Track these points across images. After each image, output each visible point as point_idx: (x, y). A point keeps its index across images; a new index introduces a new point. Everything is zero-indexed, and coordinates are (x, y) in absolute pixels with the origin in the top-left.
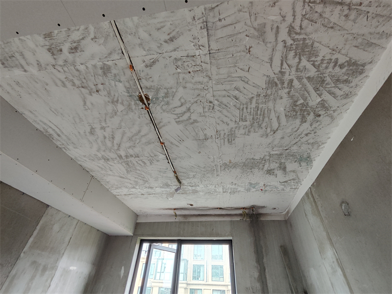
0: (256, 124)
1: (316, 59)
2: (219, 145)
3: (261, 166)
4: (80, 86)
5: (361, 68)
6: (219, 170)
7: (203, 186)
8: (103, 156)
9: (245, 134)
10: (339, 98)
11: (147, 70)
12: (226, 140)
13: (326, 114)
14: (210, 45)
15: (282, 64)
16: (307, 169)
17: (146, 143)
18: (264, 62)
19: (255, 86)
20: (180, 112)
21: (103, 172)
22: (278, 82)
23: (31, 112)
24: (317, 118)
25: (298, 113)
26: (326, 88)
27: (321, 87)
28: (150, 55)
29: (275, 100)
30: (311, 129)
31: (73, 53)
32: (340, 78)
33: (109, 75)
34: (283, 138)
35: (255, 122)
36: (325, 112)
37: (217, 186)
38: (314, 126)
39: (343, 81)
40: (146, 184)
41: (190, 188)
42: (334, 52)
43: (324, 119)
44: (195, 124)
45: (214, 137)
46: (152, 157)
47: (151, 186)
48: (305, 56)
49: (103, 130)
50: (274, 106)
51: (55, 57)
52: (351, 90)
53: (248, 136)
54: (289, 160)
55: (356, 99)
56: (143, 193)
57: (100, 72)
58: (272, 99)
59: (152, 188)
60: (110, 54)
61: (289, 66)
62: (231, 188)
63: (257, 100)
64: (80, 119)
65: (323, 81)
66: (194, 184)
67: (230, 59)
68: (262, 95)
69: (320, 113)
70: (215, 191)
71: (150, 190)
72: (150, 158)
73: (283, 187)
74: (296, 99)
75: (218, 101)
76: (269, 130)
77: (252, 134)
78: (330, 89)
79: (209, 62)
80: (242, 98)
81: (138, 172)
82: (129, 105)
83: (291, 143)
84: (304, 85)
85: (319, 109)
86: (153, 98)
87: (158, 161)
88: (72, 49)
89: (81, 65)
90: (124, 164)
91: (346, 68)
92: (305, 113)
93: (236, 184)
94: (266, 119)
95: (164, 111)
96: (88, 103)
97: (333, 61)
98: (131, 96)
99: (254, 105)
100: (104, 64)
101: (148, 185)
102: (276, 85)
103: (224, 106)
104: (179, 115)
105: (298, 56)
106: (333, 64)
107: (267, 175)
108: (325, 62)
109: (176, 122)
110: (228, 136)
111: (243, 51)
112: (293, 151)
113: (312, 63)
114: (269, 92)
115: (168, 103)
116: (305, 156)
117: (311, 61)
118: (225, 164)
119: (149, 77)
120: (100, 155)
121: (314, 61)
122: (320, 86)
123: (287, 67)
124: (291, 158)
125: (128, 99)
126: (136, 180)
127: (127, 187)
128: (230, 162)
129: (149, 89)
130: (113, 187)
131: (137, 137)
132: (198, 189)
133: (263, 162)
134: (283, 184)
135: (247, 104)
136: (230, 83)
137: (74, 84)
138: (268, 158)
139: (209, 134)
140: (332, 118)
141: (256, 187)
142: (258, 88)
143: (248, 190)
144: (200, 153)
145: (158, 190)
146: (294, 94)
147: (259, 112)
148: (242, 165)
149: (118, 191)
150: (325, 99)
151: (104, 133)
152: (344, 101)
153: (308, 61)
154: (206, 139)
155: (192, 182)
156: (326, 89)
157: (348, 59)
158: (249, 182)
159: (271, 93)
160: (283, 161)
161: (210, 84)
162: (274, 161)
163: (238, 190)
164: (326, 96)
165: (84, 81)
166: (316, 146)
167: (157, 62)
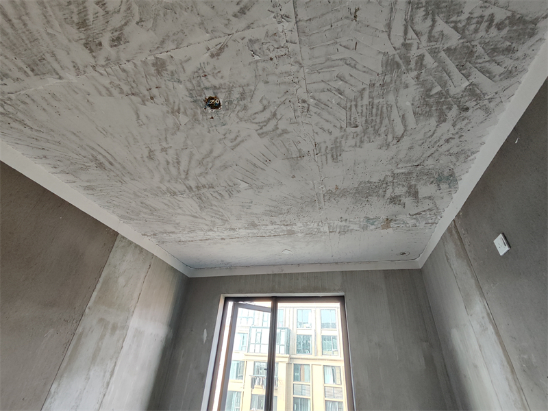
0: (371, 130)
1: (459, 18)
2: (320, 164)
3: (381, 191)
4: (130, 92)
5: (531, 26)
6: (322, 200)
7: (301, 225)
8: (168, 189)
9: (356, 145)
10: (497, 78)
11: (213, 61)
12: (329, 156)
13: (478, 106)
14: (298, 13)
15: (406, 33)
16: (450, 193)
17: (221, 167)
18: (377, 32)
19: (368, 71)
20: (263, 120)
21: (170, 210)
22: (401, 62)
23: (75, 134)
24: (464, 114)
25: (434, 108)
26: (477, 63)
27: (468, 63)
28: (216, 38)
29: (397, 90)
30: (454, 132)
31: (115, 46)
32: (498, 46)
33: (164, 73)
34: (411, 148)
35: (370, 126)
36: (475, 103)
37: (320, 224)
38: (458, 127)
39: (503, 51)
40: (226, 224)
41: (284, 228)
42: (487, 4)
43: (476, 115)
44: (285, 135)
45: (311, 152)
46: (230, 186)
47: (232, 227)
48: (441, 15)
49: (164, 153)
50: (396, 100)
51: (94, 54)
52: (516, 63)
53: (359, 149)
54: (422, 182)
55: (525, 78)
56: (223, 237)
57: (153, 70)
58: (392, 89)
59: (234, 229)
60: (163, 42)
61: (417, 34)
62: (340, 227)
63: (370, 92)
64: (135, 139)
65: (471, 53)
66: (289, 223)
67: (327, 33)
68: (378, 85)
69: (468, 104)
70: (319, 231)
71: (231, 233)
72: (228, 187)
73: (414, 221)
74: (429, 86)
75: (314, 99)
76: (390, 137)
77: (366, 145)
78: (483, 65)
79: (297, 41)
80: (348, 91)
81: (215, 208)
82: (195, 115)
83: (424, 156)
84: (441, 63)
85: (467, 98)
86: (224, 102)
87: (239, 192)
88: (113, 40)
89: (127, 63)
90: (195, 198)
91: (508, 28)
92: (444, 107)
93: (346, 220)
94: (386, 121)
95: (241, 119)
96: (142, 117)
97: (486, 18)
98: (195, 101)
99: (366, 101)
100: (157, 58)
101: (228, 227)
102: (398, 66)
103: (323, 106)
104: (261, 125)
105: (430, 16)
106: (487, 24)
107: (391, 205)
108: (474, 21)
109: (259, 134)
110: (332, 150)
111: (347, 18)
112: (428, 168)
113: (453, 25)
114: (388, 78)
115: (245, 108)
116: (446, 174)
117: (452, 22)
118: (330, 192)
119: (216, 71)
120: (164, 188)
121: (456, 22)
122: (466, 61)
123: (415, 36)
124: (425, 177)
125: (192, 106)
126: (213, 219)
127: (202, 230)
128: (337, 188)
129: (219, 88)
130: (184, 230)
131: (208, 159)
132: (295, 228)
133: (384, 185)
134: (414, 217)
135: (356, 100)
136: (329, 70)
137: (122, 92)
138: (391, 179)
139: (305, 149)
140: (488, 111)
141: (376, 223)
142: (371, 74)
143: (365, 228)
144: (294, 177)
145: (243, 232)
146: (426, 78)
147: (374, 111)
148: (354, 191)
149: (191, 235)
150: (475, 81)
151: (167, 156)
152: (506, 83)
153: (446, 22)
154: (302, 156)
155: (286, 219)
156: (477, 65)
157: (509, 14)
158: (365, 216)
159: (391, 80)
160: (413, 183)
161: (301, 75)
162: (399, 184)
163: (350, 228)
164: (478, 77)
165: (134, 85)
166: (462, 158)
167: (226, 49)
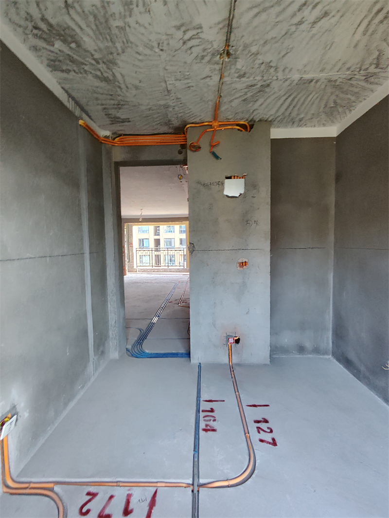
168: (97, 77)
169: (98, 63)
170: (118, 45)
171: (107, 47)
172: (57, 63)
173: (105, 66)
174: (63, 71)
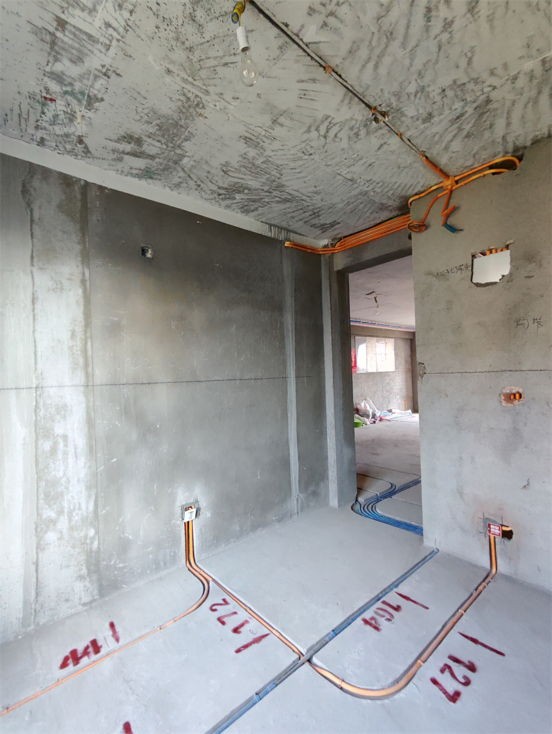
95: (352, 119)
104: (331, 125)
109: (330, 116)
131: (379, 50)
168: (278, 202)
169: (270, 192)
170: (274, 173)
171: (268, 179)
172: (246, 208)
173: (277, 192)
174: (253, 211)
